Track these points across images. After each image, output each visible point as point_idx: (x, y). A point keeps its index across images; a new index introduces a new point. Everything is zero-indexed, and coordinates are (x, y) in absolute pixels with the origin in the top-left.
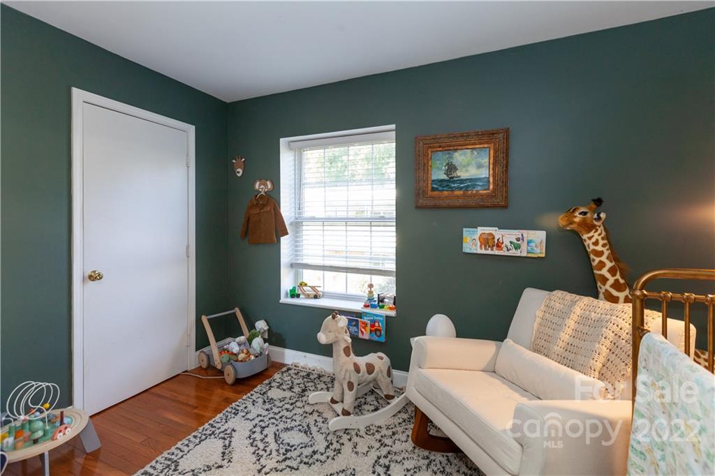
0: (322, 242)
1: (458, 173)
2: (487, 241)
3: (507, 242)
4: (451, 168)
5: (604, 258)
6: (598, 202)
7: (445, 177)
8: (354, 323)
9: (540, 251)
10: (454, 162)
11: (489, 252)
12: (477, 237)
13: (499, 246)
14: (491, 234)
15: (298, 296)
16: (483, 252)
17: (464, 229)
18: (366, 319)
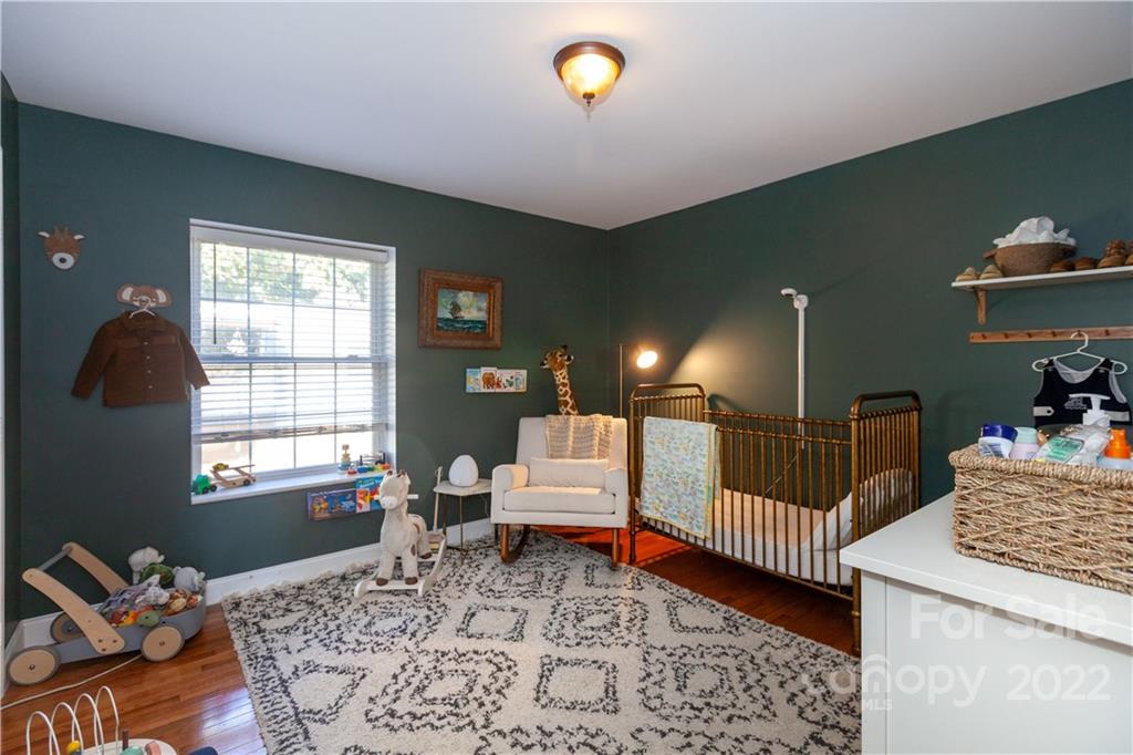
0: (248, 402)
1: (462, 314)
2: (489, 381)
3: (504, 381)
4: (456, 308)
5: (567, 398)
6: (565, 347)
7: (450, 316)
8: (350, 496)
9: (522, 388)
10: (458, 302)
11: (491, 390)
12: (480, 377)
13: (498, 385)
14: (492, 374)
15: (213, 488)
16: (486, 390)
17: (468, 370)
18: (362, 487)
